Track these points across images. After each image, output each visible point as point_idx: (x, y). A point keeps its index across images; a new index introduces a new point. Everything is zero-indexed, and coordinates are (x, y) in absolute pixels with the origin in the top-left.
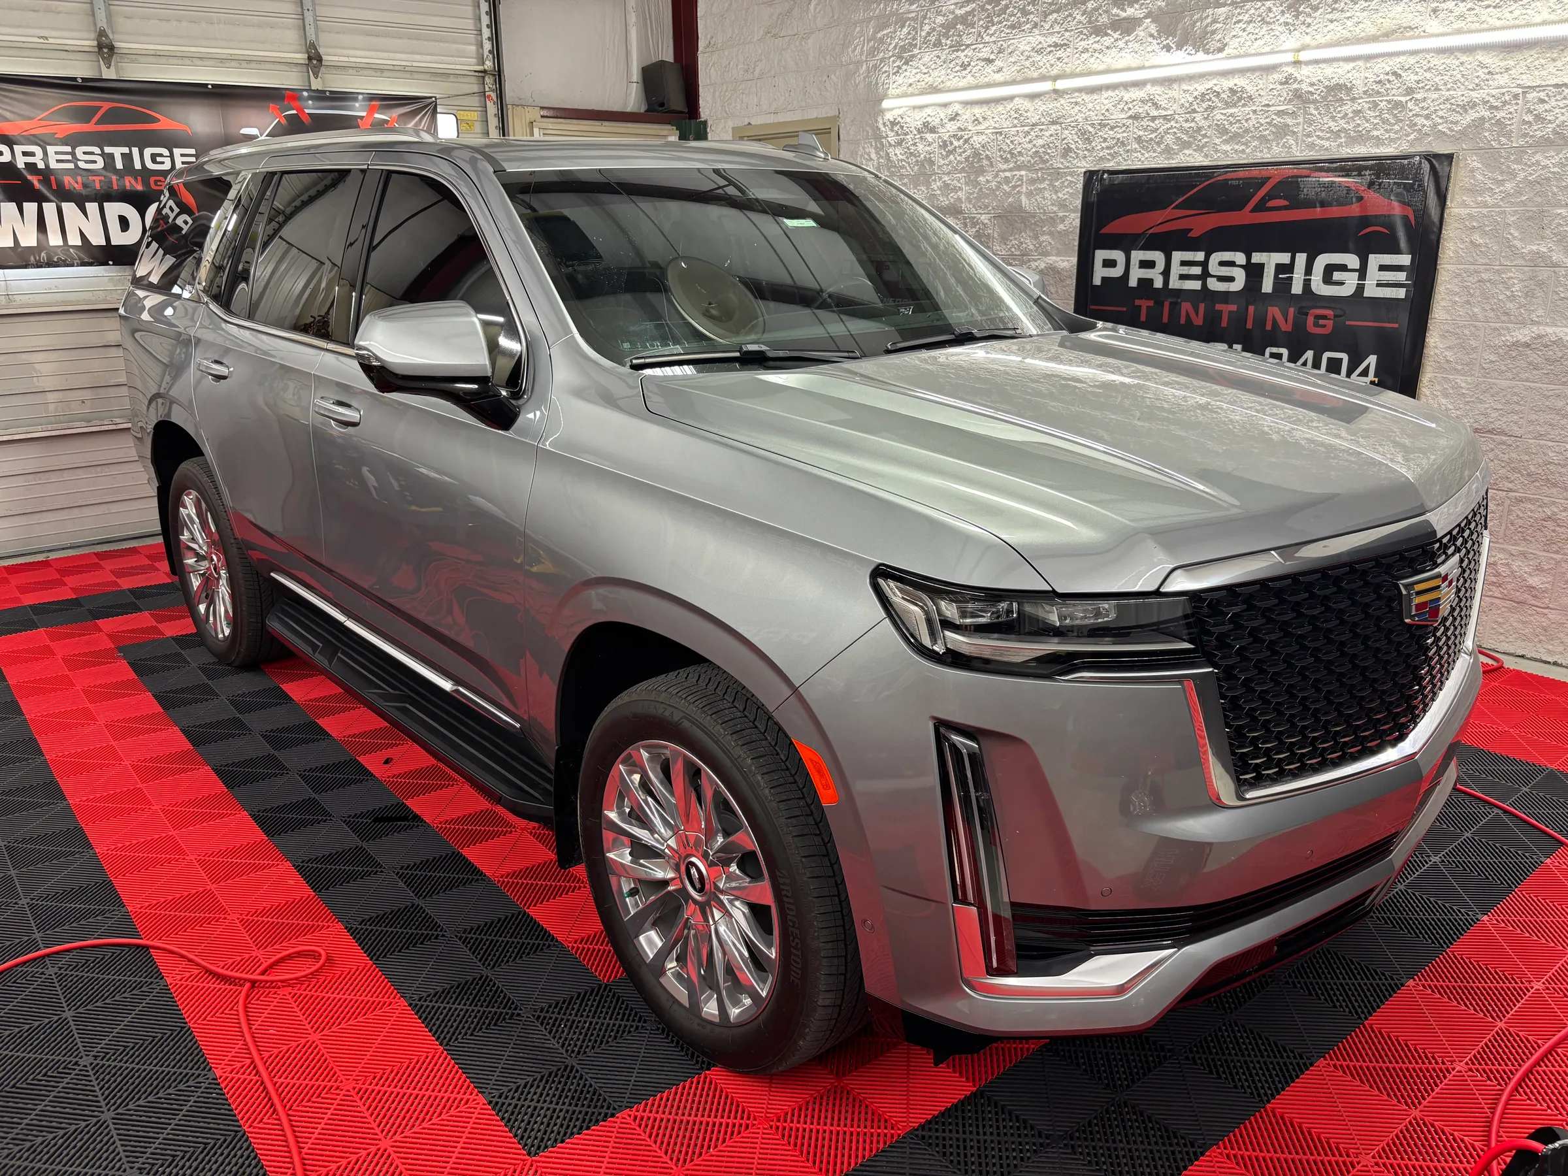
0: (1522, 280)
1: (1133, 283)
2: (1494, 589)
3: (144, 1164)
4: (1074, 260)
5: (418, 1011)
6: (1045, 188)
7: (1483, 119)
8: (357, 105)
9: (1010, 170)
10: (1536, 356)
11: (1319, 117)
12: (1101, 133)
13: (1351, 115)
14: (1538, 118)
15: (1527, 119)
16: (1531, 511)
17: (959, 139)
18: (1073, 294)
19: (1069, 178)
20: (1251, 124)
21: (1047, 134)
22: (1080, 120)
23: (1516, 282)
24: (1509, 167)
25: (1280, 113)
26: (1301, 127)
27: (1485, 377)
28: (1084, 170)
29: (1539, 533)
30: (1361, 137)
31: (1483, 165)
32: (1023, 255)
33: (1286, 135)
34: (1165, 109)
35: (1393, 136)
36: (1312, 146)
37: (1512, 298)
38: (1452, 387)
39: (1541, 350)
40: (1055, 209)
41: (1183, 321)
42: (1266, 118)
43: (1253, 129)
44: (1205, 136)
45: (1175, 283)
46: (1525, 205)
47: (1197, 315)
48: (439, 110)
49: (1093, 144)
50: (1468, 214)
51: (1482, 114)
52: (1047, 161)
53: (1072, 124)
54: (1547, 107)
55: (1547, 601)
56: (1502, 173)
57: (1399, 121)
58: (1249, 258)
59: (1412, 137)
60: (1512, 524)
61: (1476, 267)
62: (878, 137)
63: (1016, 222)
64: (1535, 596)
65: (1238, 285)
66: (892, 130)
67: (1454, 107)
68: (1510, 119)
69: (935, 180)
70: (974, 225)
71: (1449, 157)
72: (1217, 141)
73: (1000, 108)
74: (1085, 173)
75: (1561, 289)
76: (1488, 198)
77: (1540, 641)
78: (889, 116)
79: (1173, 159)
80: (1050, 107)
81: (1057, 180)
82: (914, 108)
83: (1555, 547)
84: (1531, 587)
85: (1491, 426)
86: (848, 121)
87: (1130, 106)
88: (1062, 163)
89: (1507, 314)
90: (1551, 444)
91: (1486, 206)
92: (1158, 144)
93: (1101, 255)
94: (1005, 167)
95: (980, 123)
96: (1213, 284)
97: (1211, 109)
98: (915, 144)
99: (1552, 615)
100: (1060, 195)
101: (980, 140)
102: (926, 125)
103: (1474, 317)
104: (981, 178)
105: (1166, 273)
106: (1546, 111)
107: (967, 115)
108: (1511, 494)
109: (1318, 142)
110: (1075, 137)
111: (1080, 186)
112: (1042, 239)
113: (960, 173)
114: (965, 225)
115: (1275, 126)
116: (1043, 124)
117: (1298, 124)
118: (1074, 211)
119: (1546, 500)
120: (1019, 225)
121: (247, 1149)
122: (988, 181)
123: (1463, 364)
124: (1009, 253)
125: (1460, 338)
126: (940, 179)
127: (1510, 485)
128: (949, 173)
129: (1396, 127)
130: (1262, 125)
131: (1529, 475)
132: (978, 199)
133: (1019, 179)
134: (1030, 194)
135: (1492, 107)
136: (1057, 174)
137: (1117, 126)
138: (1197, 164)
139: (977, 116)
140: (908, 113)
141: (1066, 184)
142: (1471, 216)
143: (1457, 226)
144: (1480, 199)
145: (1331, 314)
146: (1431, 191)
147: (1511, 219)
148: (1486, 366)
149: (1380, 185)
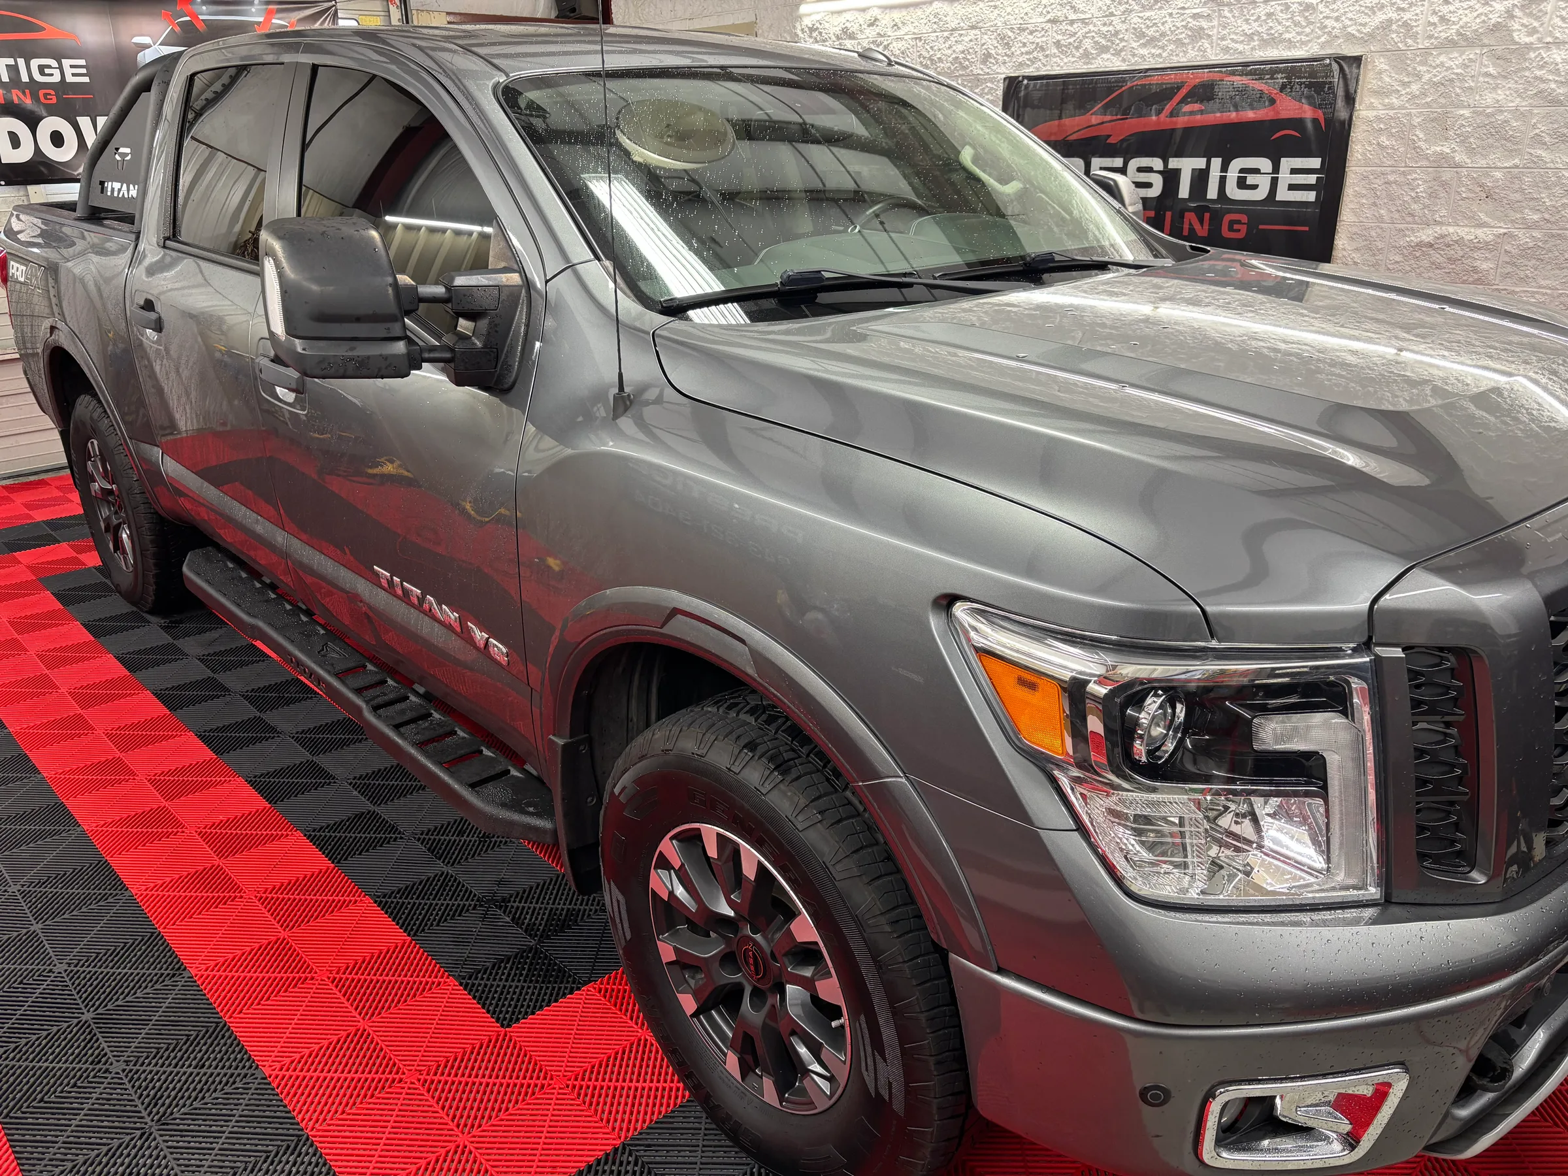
0: (1426, 182)
3: (129, 1057)
5: (384, 907)
7: (1390, 21)
8: (253, 10)
10: (1438, 256)
11: (1232, 19)
12: (1020, 38)
13: (1263, 18)
14: (1443, 19)
15: (1432, 21)
17: (878, 45)
19: (989, 84)
20: (1167, 27)
21: (967, 39)
22: (999, 24)
23: (1420, 183)
24: (1415, 69)
25: (1195, 16)
26: (1215, 30)
28: (1004, 76)
30: (1273, 41)
31: (1390, 67)
33: (1201, 38)
34: (1084, 12)
35: (1304, 38)
36: (1226, 50)
37: (1416, 199)
39: (1443, 250)
42: (1183, 21)
43: (1169, 33)
44: (1122, 40)
46: (1430, 107)
48: (340, 15)
49: (1013, 49)
50: (1376, 117)
51: (1389, 15)
52: (967, 67)
53: (992, 29)
54: (1452, 8)
56: (1408, 75)
57: (1310, 23)
58: (1166, 163)
59: (1323, 39)
61: (1383, 169)
65: (1156, 191)
66: (811, 37)
67: (1363, 9)
68: (1416, 21)
71: (1357, 60)
72: (1135, 45)
73: (919, 12)
74: (1005, 79)
75: (1463, 189)
76: (1395, 100)
78: (807, 22)
79: (1092, 64)
80: (970, 11)
81: (977, 86)
82: (833, 13)
86: (765, 27)
87: (1049, 9)
88: (982, 69)
89: (1413, 215)
91: (1393, 109)
92: (1077, 48)
95: (899, 28)
97: (1128, 11)
101: (900, 46)
102: (845, 31)
103: (1380, 219)
106: (1450, 12)
107: (886, 19)
109: (1232, 45)
110: (995, 42)
111: (1000, 93)
115: (1191, 29)
116: (962, 29)
117: (1213, 27)
121: (230, 1037)
123: (1369, 266)
125: (1366, 240)
129: (1308, 30)
130: (1178, 28)
135: (1400, 9)
136: (978, 79)
137: (1036, 31)
138: (1115, 69)
139: (897, 20)
140: (826, 18)
141: (986, 91)
142: (1379, 119)
143: (1366, 128)
144: (1387, 101)
145: (1244, 219)
146: (1340, 92)
147: (1417, 121)
148: (1391, 266)
149: (1291, 88)
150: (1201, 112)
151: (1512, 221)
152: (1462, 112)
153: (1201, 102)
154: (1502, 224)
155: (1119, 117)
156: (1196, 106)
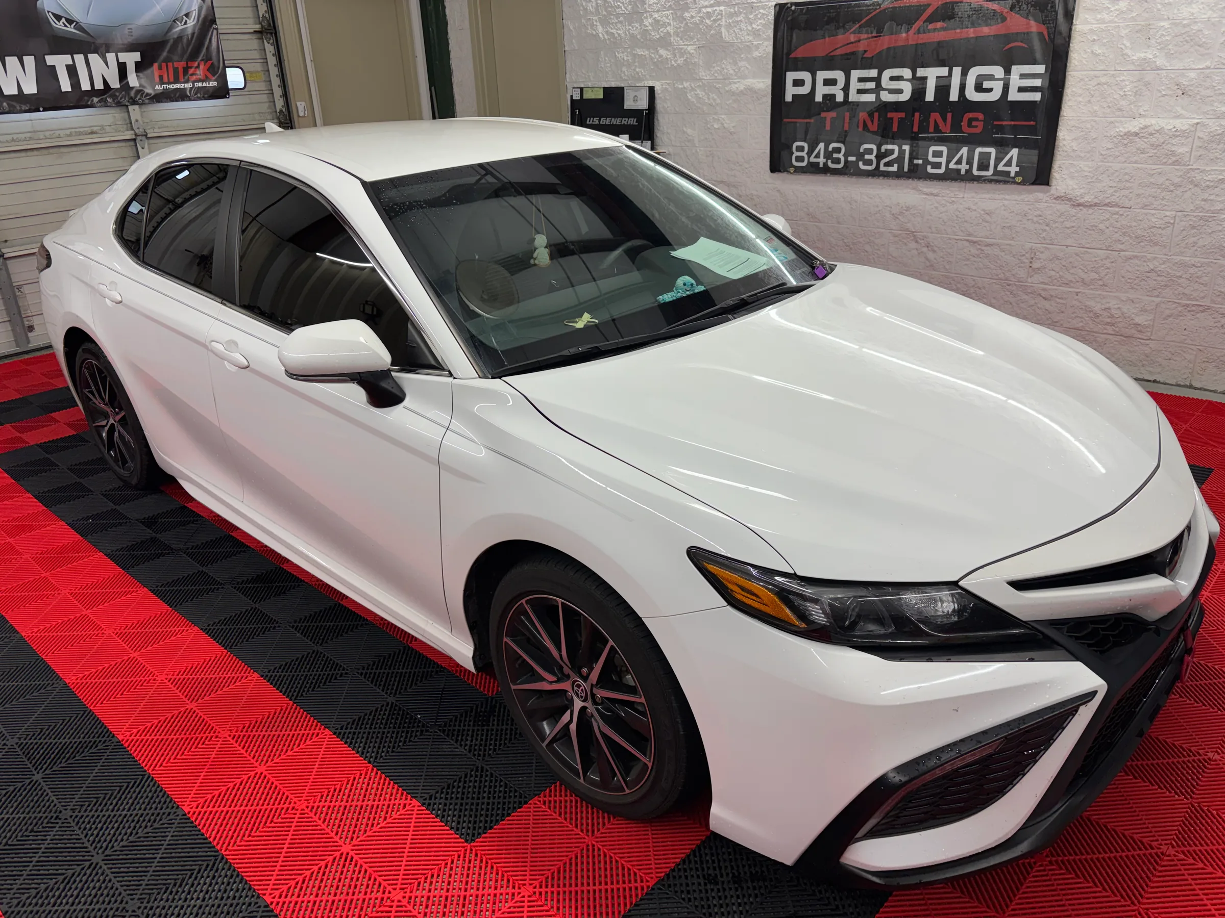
0: (1132, 82)
1: (819, 98)
2: (1108, 327)
4: (769, 81)
6: (741, 21)
9: (711, 6)
10: (1143, 143)
16: (1138, 266)
18: (769, 111)
19: (761, 11)
23: (1127, 83)
27: (1103, 161)
28: (774, 3)
29: (1144, 282)
32: (725, 79)
37: (1124, 97)
38: (1077, 171)
39: (1147, 138)
40: (751, 38)
41: (861, 128)
45: (853, 97)
46: (1135, 20)
47: (872, 121)
50: (1090, 30)
55: (1149, 334)
58: (914, 73)
60: (1123, 277)
61: (1096, 73)
63: (717, 50)
64: (1140, 331)
65: (905, 96)
69: (646, 18)
70: (682, 55)
74: (775, 5)
75: (1163, 88)
76: (1106, 16)
77: (1143, 365)
81: (751, 13)
83: (1156, 293)
84: (1137, 325)
85: (1107, 201)
89: (1120, 110)
90: (1154, 212)
91: (1104, 23)
93: (791, 76)
94: (706, 3)
96: (886, 97)
99: (1152, 344)
100: (754, 26)
103: (1094, 114)
104: (686, 15)
105: (846, 89)
108: (1122, 253)
111: (771, 18)
112: (741, 64)
113: (668, 10)
114: (675, 55)
118: (765, 40)
119: (1149, 256)
120: (720, 54)
122: (692, 17)
123: (1085, 152)
124: (713, 78)
125: (1083, 131)
126: (651, 16)
127: (1121, 247)
128: (658, 11)
131: (1136, 237)
132: (684, 32)
133: (719, 14)
134: (729, 26)
136: (751, 7)
141: (759, 16)
142: (1092, 31)
143: (1082, 40)
144: (1099, 16)
145: (981, 116)
146: (1060, 11)
147: (1124, 32)
148: (1103, 153)
149: (1020, 8)
150: (944, 29)
151: (1205, 113)
152: (1162, 24)
153: (944, 21)
154: (1195, 116)
155: (873, 35)
156: (939, 25)
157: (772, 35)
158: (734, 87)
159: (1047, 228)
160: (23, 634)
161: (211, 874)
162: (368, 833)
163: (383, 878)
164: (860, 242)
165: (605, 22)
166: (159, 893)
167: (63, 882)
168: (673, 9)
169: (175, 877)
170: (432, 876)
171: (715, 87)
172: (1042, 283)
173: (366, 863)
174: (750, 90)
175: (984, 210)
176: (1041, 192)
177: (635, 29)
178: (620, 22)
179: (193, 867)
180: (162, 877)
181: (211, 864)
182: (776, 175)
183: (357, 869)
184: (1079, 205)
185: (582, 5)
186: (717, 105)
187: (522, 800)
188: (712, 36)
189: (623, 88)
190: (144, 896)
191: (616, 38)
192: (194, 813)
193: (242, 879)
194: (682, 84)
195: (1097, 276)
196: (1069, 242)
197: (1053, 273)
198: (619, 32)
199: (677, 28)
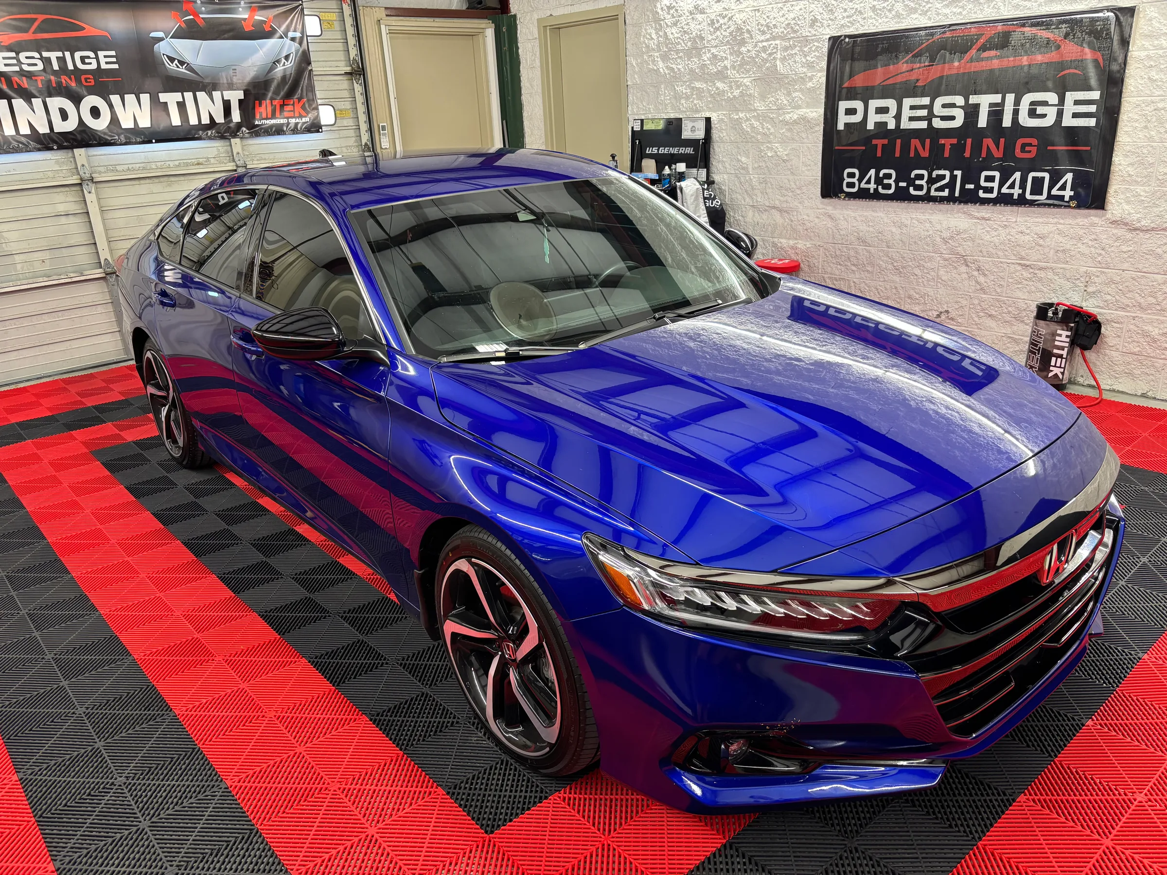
1: (870, 126)
4: (821, 111)
6: (796, 54)
9: (767, 40)
12: (842, 5)
17: (724, 18)
18: (821, 139)
19: (816, 44)
21: (797, 8)
27: (1160, 186)
28: (828, 37)
31: (1159, 13)
32: (779, 109)
36: (1017, 7)
38: (1134, 196)
40: (805, 70)
41: (912, 154)
44: (928, 2)
45: (905, 124)
47: (924, 149)
49: (836, 14)
50: (1147, 56)
52: (795, 32)
61: (1153, 98)
62: (657, 20)
63: (772, 82)
65: (958, 123)
66: (668, 14)
69: (705, 53)
70: (738, 87)
71: (1130, 11)
72: (938, 6)
74: (830, 38)
76: (1164, 42)
78: (666, 2)
79: (902, 23)
81: (806, 46)
85: (1165, 225)
86: (632, 8)
88: (810, 32)
91: (1161, 48)
92: (890, 11)
93: (843, 105)
94: (763, 38)
95: (741, 3)
96: (937, 123)
98: (688, 24)
100: (808, 58)
101: (742, 17)
102: (696, 7)
103: (1151, 139)
104: (743, 49)
105: (898, 117)
109: (1022, 3)
110: (821, 9)
111: (825, 50)
112: (794, 95)
113: (725, 45)
114: (731, 87)
118: (820, 71)
120: (775, 86)
122: (749, 51)
123: (1142, 177)
124: (768, 108)
125: (1139, 157)
126: (709, 51)
128: (716, 46)
132: (741, 66)
133: (774, 48)
134: (783, 59)
136: (806, 41)
138: (922, 26)
141: (813, 49)
142: (1149, 57)
143: (1138, 66)
144: (1156, 42)
145: (1035, 142)
146: (1116, 38)
148: (1160, 177)
149: (1074, 35)
150: (997, 57)
153: (997, 49)
155: (926, 64)
156: (993, 53)
157: (825, 67)
158: (787, 117)
159: (1103, 252)
160: (102, 612)
161: (245, 847)
162: (393, 818)
163: (404, 862)
164: (910, 266)
165: (665, 58)
166: (196, 862)
167: (111, 844)
168: (730, 44)
169: (213, 847)
170: (451, 864)
171: (769, 117)
172: (1098, 307)
173: (389, 846)
174: (804, 119)
175: (1036, 234)
176: (1096, 216)
177: (694, 63)
178: (680, 57)
179: (230, 839)
180: (200, 846)
181: (246, 837)
182: (826, 200)
183: (380, 851)
184: (1136, 229)
185: (644, 42)
186: (771, 134)
187: (543, 795)
188: (767, 69)
189: (681, 119)
190: (182, 863)
191: (674, 72)
192: (236, 787)
193: (273, 853)
194: (737, 114)
195: (1154, 301)
196: (1125, 266)
197: (1109, 297)
198: (680, 67)
199: (734, 62)
